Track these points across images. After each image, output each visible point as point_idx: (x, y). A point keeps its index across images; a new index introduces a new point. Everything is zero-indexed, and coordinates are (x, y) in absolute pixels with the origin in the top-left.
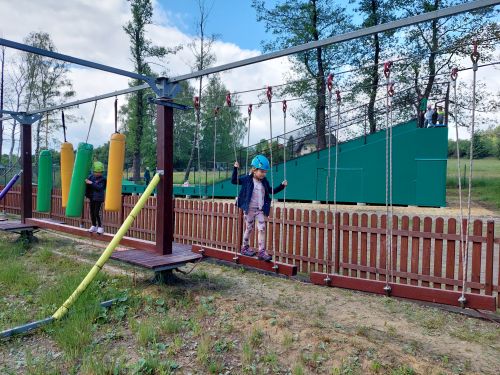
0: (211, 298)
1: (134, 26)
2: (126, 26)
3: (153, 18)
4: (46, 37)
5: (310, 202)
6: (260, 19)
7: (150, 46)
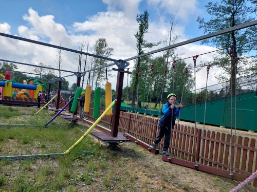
0: (126, 159)
1: (139, 34)
2: (136, 34)
3: (148, 30)
4: (104, 40)
5: (219, 126)
6: (201, 27)
7: (146, 43)
